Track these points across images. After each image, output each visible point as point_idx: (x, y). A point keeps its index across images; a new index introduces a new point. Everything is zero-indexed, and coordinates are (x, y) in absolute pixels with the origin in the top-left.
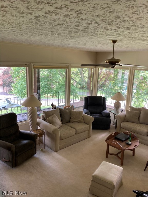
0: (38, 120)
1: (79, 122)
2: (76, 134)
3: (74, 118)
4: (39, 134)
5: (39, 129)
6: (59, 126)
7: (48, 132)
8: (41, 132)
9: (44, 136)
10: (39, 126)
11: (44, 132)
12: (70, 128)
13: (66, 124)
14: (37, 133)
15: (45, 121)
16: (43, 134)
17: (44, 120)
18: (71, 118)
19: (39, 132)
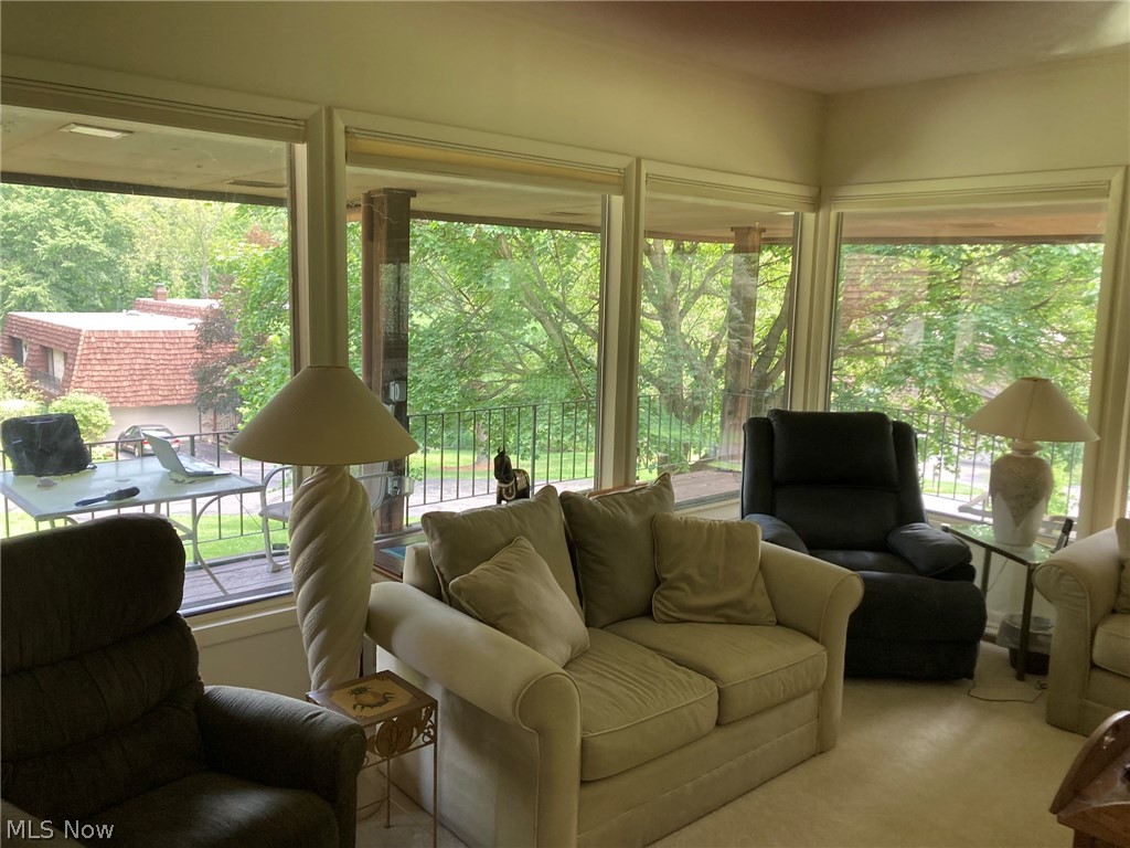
0: (381, 591)
1: (731, 615)
2: (718, 724)
3: (688, 579)
4: (388, 721)
5: (387, 675)
6: (565, 652)
7: (465, 703)
8: (402, 700)
9: (434, 740)
10: (389, 649)
11: (434, 704)
12: (659, 664)
13: (625, 627)
14: (368, 712)
15: (439, 597)
16: (421, 726)
17: (435, 587)
18: (658, 581)
19: (385, 699)
